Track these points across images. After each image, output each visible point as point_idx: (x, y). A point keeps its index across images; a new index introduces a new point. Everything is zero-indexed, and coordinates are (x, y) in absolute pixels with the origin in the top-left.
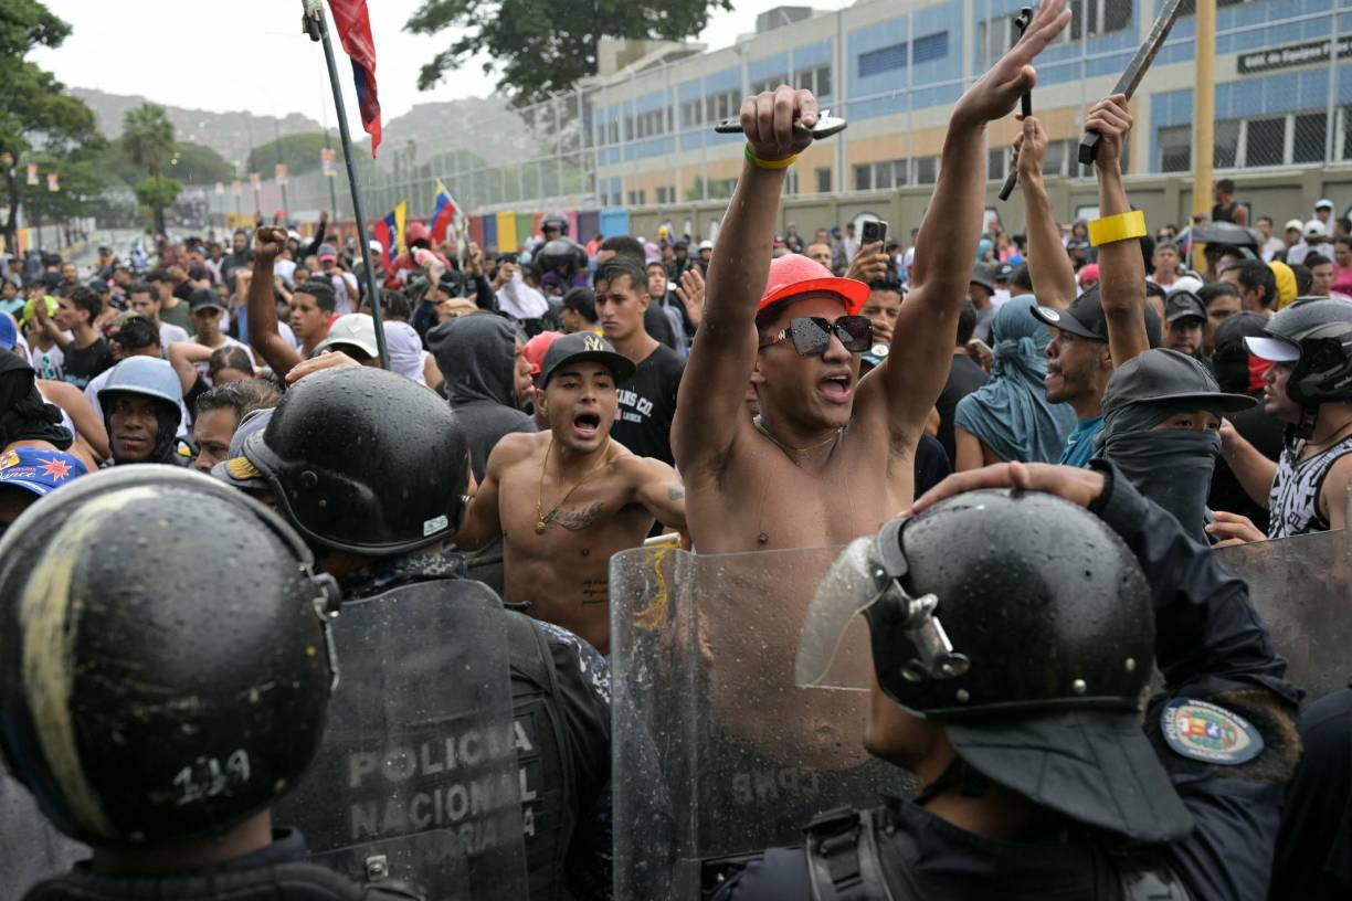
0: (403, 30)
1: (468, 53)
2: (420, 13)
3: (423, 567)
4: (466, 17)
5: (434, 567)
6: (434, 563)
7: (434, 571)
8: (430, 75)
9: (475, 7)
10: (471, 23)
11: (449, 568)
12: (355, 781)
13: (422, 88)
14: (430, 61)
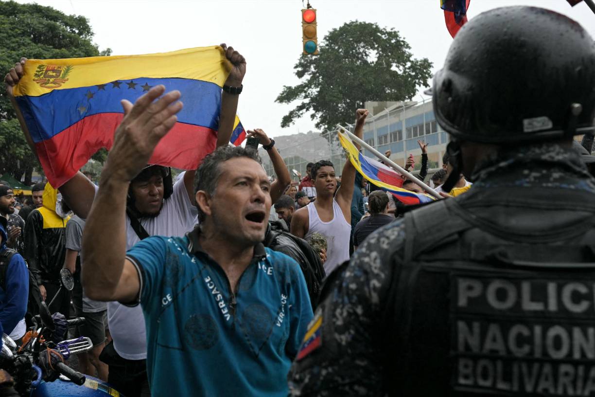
0: (275, 101)
1: (304, 110)
2: (283, 94)
3: (542, 154)
4: (303, 94)
5: (552, 154)
6: (553, 151)
7: (552, 157)
8: (287, 121)
9: (307, 90)
10: (306, 97)
11: (565, 158)
12: (462, 302)
13: (283, 126)
14: (287, 114)
